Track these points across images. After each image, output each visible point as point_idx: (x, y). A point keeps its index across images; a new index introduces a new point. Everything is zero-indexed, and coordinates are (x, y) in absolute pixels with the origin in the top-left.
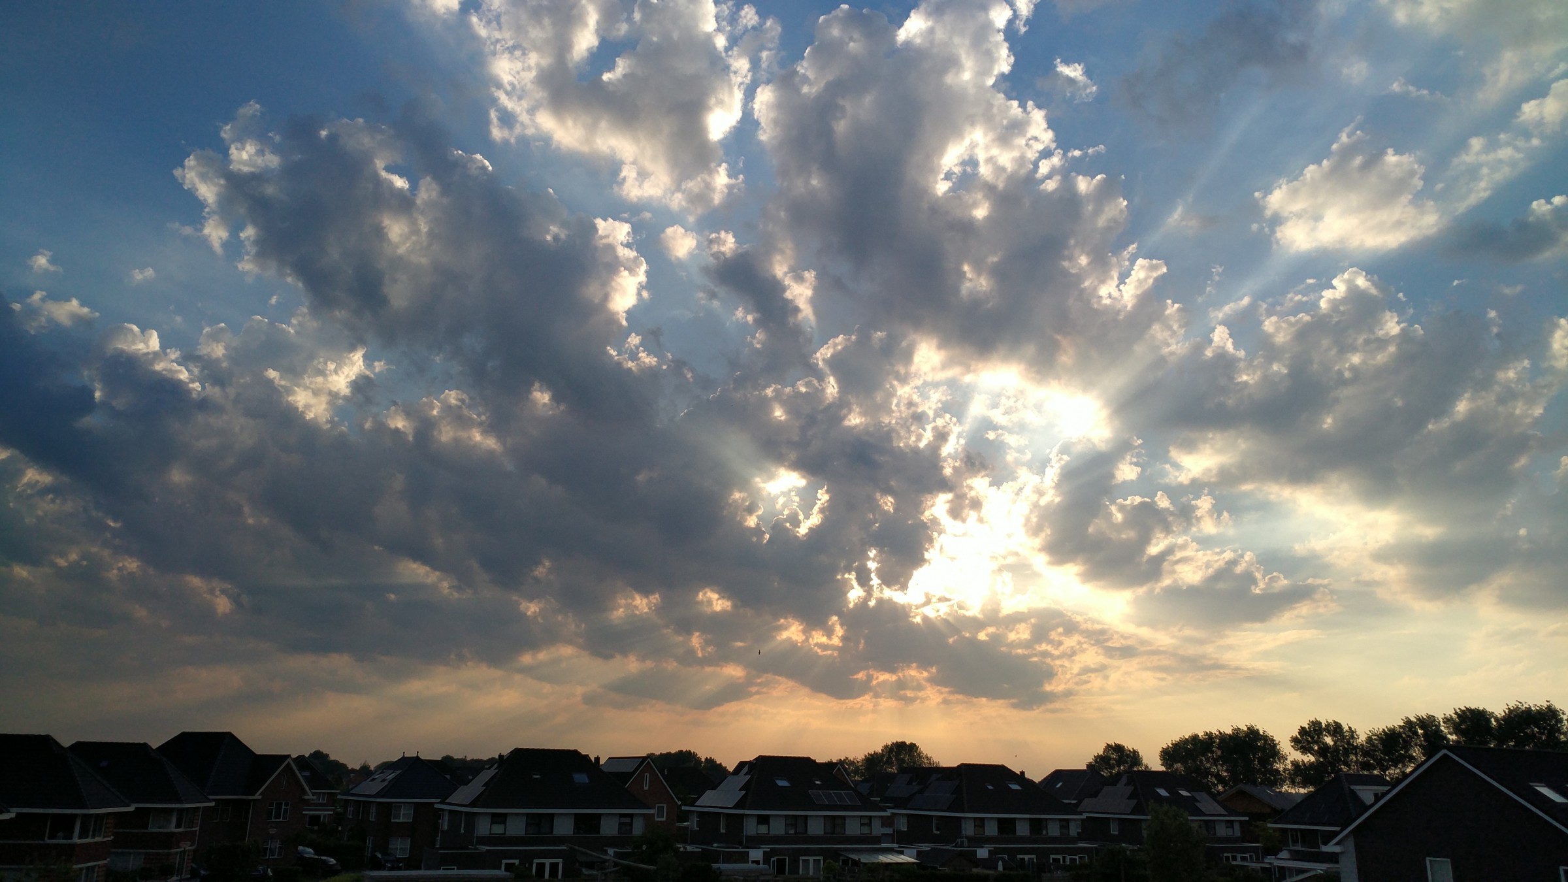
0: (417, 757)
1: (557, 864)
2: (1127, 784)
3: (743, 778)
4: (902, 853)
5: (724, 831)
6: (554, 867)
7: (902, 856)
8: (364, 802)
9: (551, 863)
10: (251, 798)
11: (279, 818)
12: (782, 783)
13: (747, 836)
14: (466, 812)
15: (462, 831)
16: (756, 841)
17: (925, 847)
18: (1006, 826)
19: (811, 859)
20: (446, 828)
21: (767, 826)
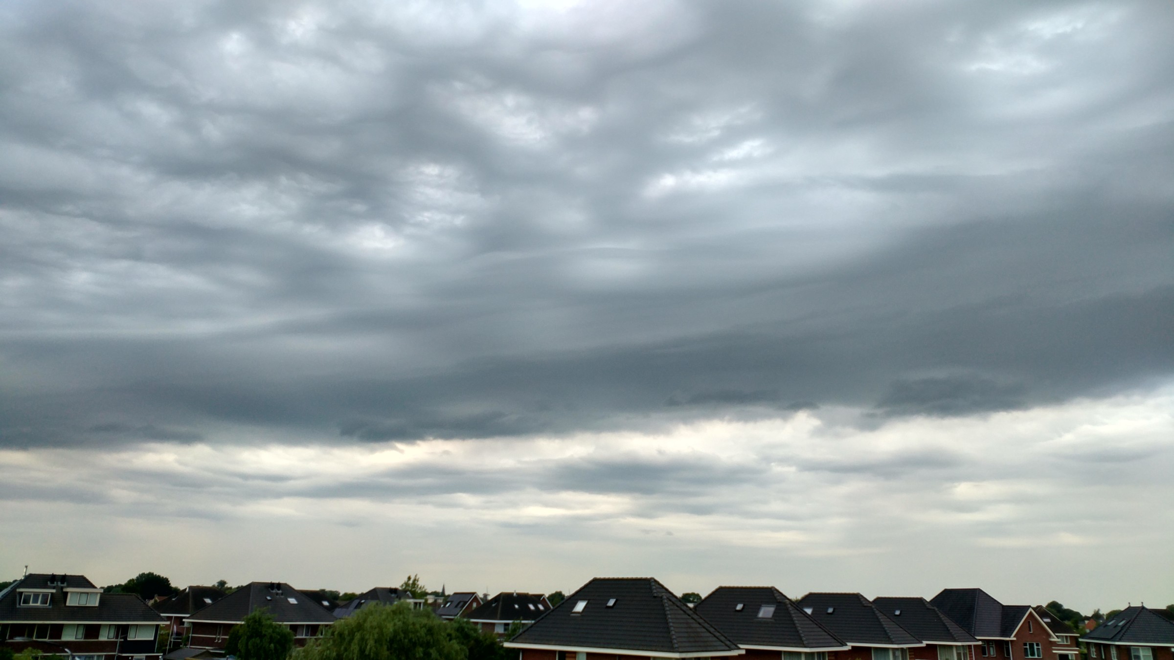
0: (1143, 607)
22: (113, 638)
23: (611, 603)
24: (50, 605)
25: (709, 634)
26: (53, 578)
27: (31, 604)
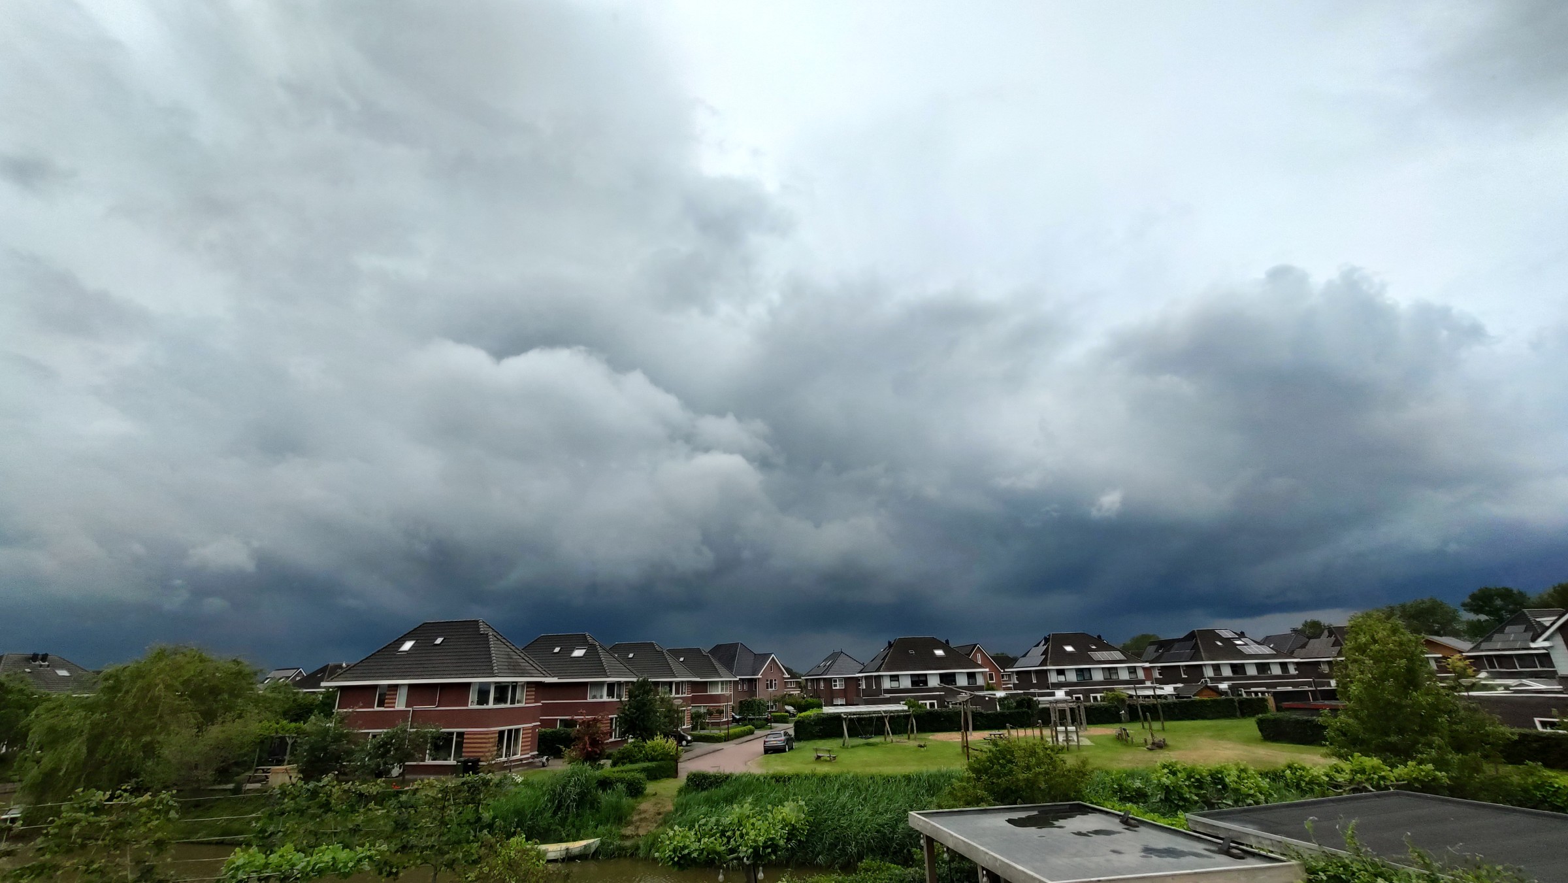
0: (842, 652)
1: (934, 703)
2: (1330, 636)
3: (1042, 648)
4: (1163, 689)
5: (1036, 682)
6: (932, 705)
7: (1162, 690)
8: (816, 679)
9: (930, 703)
10: (757, 677)
11: (772, 688)
12: (1069, 649)
13: (1052, 684)
14: (876, 676)
15: (874, 688)
16: (1059, 686)
17: (1180, 685)
18: (1238, 669)
19: (1098, 695)
20: (864, 687)
21: (1064, 676)
23: (439, 641)
25: (527, 664)
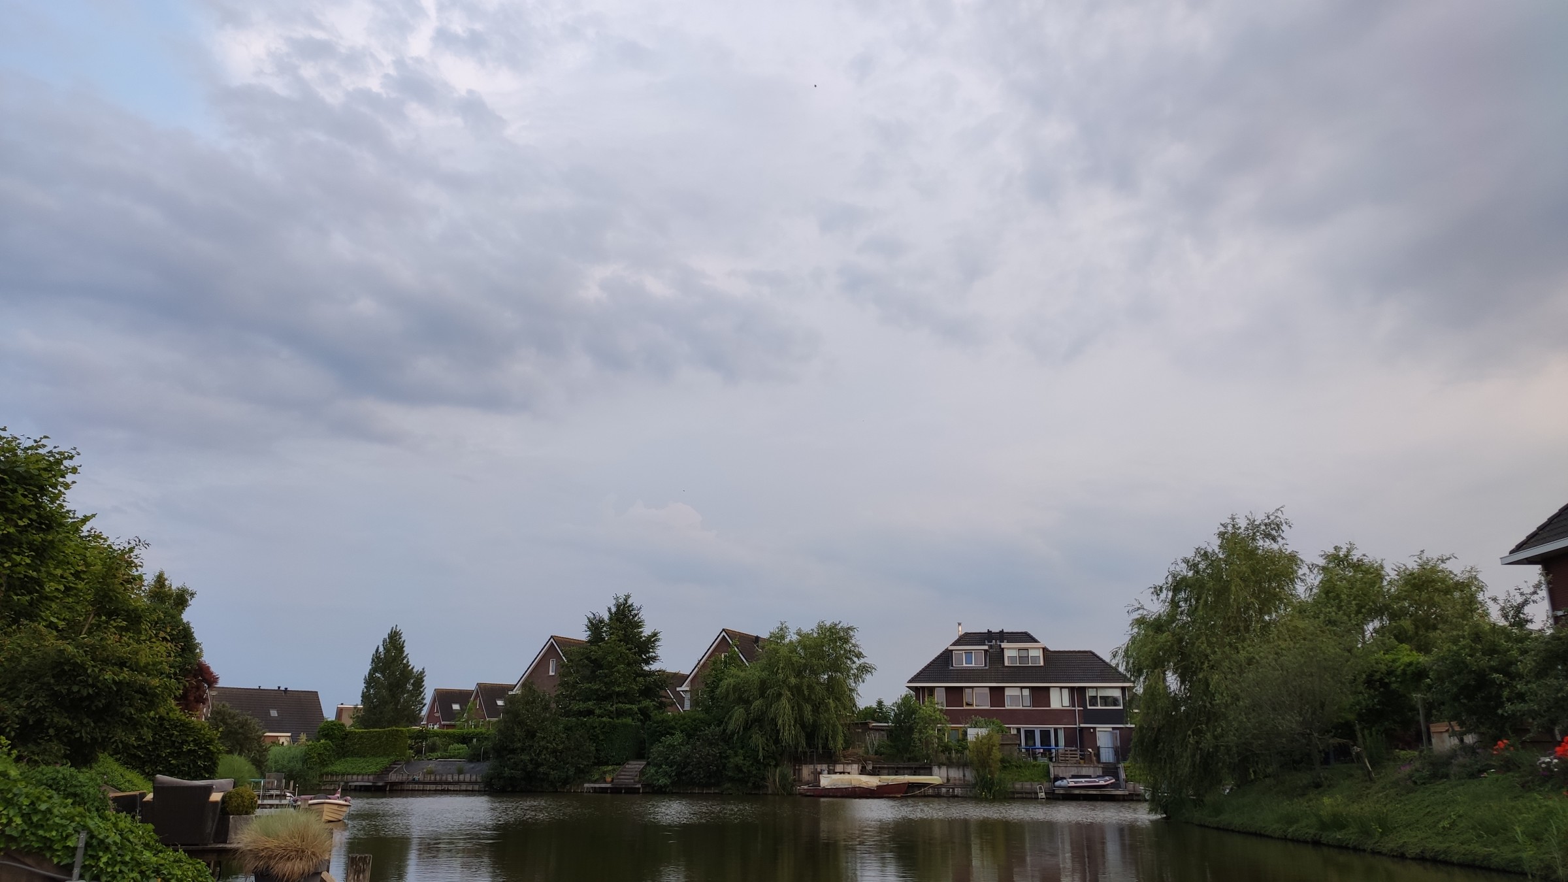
22: (1070, 706)
24: (986, 666)
26: (988, 637)
27: (965, 665)
